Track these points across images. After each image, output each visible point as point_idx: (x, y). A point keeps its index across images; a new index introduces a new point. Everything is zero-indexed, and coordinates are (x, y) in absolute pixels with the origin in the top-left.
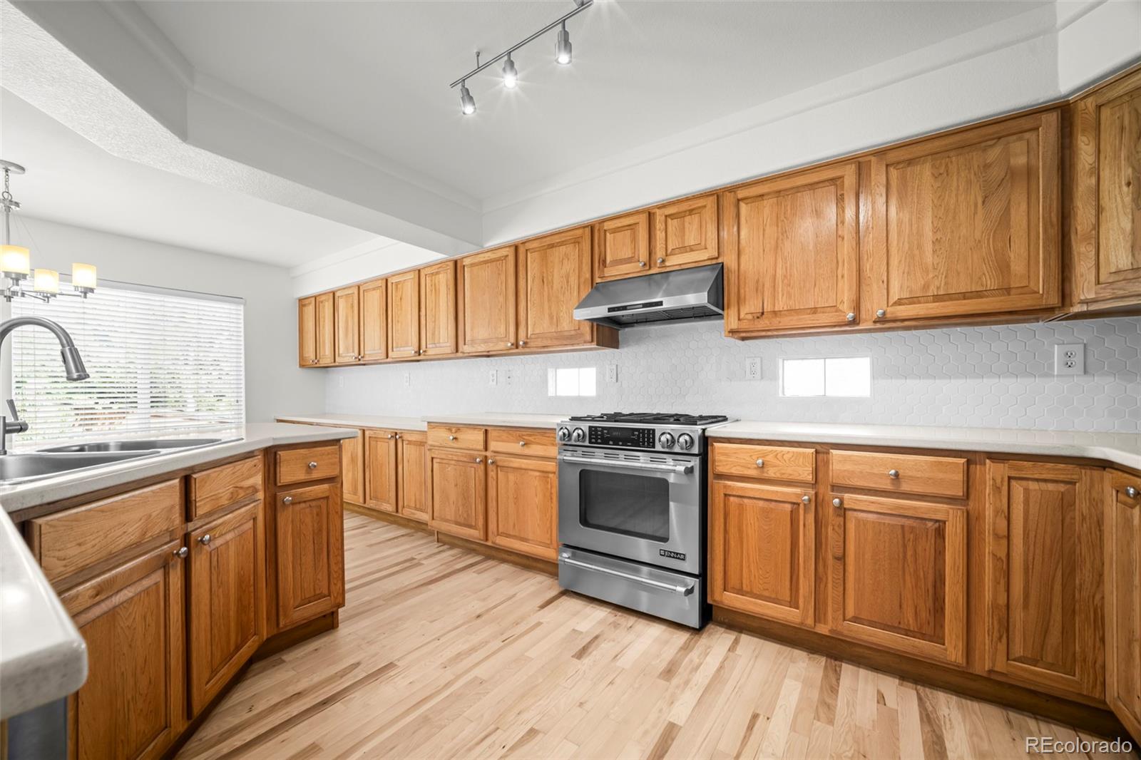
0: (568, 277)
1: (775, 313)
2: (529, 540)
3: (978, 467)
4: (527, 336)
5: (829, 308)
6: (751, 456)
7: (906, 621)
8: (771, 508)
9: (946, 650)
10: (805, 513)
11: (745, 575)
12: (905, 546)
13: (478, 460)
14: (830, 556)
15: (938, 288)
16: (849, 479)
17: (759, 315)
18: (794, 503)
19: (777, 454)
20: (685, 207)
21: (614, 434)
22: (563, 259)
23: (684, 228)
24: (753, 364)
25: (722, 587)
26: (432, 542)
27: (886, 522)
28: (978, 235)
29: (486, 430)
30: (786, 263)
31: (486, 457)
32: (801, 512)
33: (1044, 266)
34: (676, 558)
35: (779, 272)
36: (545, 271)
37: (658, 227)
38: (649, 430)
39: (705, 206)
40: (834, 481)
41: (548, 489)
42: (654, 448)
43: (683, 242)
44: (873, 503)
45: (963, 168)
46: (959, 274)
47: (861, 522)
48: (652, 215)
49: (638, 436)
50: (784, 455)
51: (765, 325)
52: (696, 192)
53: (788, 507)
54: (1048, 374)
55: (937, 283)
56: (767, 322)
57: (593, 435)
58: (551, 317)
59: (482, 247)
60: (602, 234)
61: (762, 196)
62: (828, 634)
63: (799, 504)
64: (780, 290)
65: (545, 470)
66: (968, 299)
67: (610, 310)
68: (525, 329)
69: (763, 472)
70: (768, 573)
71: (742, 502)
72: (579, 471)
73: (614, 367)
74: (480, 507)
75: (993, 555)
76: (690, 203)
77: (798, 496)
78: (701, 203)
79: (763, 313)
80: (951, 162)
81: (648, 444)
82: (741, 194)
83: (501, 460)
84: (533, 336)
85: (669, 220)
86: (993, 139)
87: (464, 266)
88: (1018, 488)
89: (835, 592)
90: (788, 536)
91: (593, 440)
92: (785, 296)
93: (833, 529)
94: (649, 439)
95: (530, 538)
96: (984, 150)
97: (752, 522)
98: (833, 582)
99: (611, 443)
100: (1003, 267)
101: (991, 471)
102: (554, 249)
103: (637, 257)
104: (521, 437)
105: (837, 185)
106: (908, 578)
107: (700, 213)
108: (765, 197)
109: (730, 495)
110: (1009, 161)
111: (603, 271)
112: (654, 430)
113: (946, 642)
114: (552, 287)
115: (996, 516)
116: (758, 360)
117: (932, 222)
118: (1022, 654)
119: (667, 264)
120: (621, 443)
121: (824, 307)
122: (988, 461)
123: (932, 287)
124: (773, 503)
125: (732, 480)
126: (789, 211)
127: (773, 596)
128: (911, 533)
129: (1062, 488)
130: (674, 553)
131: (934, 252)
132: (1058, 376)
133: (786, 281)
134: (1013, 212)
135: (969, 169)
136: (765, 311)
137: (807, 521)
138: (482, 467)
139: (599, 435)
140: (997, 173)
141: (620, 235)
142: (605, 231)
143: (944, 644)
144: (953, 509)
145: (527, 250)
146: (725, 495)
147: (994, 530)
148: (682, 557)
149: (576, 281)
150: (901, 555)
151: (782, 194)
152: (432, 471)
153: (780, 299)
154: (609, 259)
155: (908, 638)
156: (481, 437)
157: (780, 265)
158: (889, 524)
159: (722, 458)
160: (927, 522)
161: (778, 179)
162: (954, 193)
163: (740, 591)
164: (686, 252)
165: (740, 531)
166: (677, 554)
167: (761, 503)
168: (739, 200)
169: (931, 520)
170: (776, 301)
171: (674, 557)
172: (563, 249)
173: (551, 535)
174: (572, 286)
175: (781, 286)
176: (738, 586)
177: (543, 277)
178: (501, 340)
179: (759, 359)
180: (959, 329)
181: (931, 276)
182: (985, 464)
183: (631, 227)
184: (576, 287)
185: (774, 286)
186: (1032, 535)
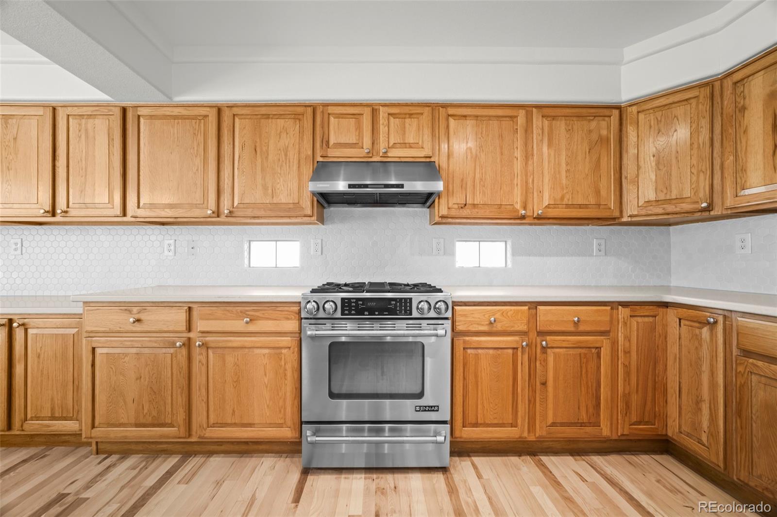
0: (286, 151)
1: (474, 206)
2: (254, 424)
3: (614, 311)
4: (233, 205)
5: (509, 206)
6: (484, 315)
7: (582, 417)
8: (499, 354)
9: (602, 429)
10: (522, 354)
11: (480, 411)
12: (581, 367)
13: (178, 344)
14: (538, 383)
15: (568, 200)
16: (549, 326)
17: (463, 206)
18: (514, 348)
19: (503, 312)
20: (406, 110)
21: (369, 304)
22: (281, 132)
23: (405, 127)
24: (438, 243)
25: (462, 425)
26: (86, 456)
27: (571, 353)
28: (586, 171)
29: (190, 308)
30: (482, 169)
31: (189, 339)
32: (519, 353)
33: (614, 193)
34: (431, 411)
35: (478, 176)
36: (258, 140)
37: (381, 122)
38: (406, 299)
39: (422, 114)
40: (541, 329)
41: (281, 366)
42: (411, 315)
43: (404, 139)
44: (564, 341)
45: (580, 129)
46: (578, 192)
47: (557, 355)
48: (374, 111)
49: (395, 305)
50: (508, 312)
51: (467, 214)
52: (414, 100)
53: (510, 351)
54: (591, 255)
55: (568, 197)
56: (468, 211)
57: (347, 306)
58: (265, 188)
59: (170, 98)
60: (326, 116)
61: (465, 116)
62: (535, 440)
63: (517, 349)
64: (478, 189)
65: (277, 346)
66: (582, 208)
67: (350, 186)
68: (230, 198)
69: (493, 327)
70: (496, 405)
71: (477, 353)
72: (329, 344)
73: (320, 241)
74: (180, 399)
75: (624, 364)
76: (411, 108)
77: (517, 342)
78: (419, 110)
79: (465, 205)
80: (575, 124)
81: (406, 312)
82: (451, 111)
83: (213, 342)
84: (242, 206)
85: (392, 119)
86: (592, 116)
87: (139, 116)
88: (634, 321)
89: (542, 408)
90: (511, 373)
91: (346, 312)
92: (481, 193)
93: (540, 363)
94: (406, 306)
95: (256, 421)
96: (590, 121)
97: (485, 367)
98: (540, 401)
99: (366, 313)
100: (598, 192)
101: (623, 312)
102: (270, 120)
103: (360, 144)
104: (244, 314)
105: (513, 121)
106: (583, 389)
107: (418, 118)
108: (467, 118)
109: (467, 348)
110: (600, 132)
111: (327, 151)
112: (411, 299)
113: (601, 425)
114: (267, 158)
115: (624, 340)
116: (442, 241)
117: (566, 159)
118: (635, 420)
119: (389, 154)
120: (377, 313)
121: (506, 205)
122: (620, 307)
123: (566, 199)
124: (500, 350)
125: (468, 336)
126: (484, 132)
127: (501, 422)
128: (584, 358)
129: (651, 319)
130: (429, 407)
131: (567, 177)
132: (595, 256)
133: (482, 183)
134: (601, 161)
135: (583, 131)
136: (467, 203)
137: (523, 359)
138: (184, 351)
139: (353, 306)
140: (595, 136)
141: (344, 122)
142: (329, 114)
143: (600, 426)
144: (605, 339)
145: (234, 115)
146: (464, 348)
147: (624, 349)
148: (436, 408)
149: (296, 156)
150: (579, 374)
151: (479, 118)
152: (93, 365)
153: (478, 196)
154: (331, 143)
155: (582, 428)
156: (182, 316)
157: (478, 171)
158: (573, 354)
159: (462, 319)
160: (592, 349)
161: (478, 107)
162: (576, 143)
163: (476, 425)
164: (406, 148)
165: (476, 376)
166: (432, 407)
167: (491, 352)
168: (449, 115)
169: (593, 348)
170: (475, 197)
171: (429, 411)
172: (281, 122)
173: (285, 414)
174: (291, 160)
175: (478, 186)
176: (474, 421)
177: (255, 146)
178: (196, 206)
179: (443, 239)
180: (555, 227)
181: (565, 191)
182: (618, 309)
183: (355, 116)
184: (296, 162)
185: (474, 186)
186: (640, 348)
